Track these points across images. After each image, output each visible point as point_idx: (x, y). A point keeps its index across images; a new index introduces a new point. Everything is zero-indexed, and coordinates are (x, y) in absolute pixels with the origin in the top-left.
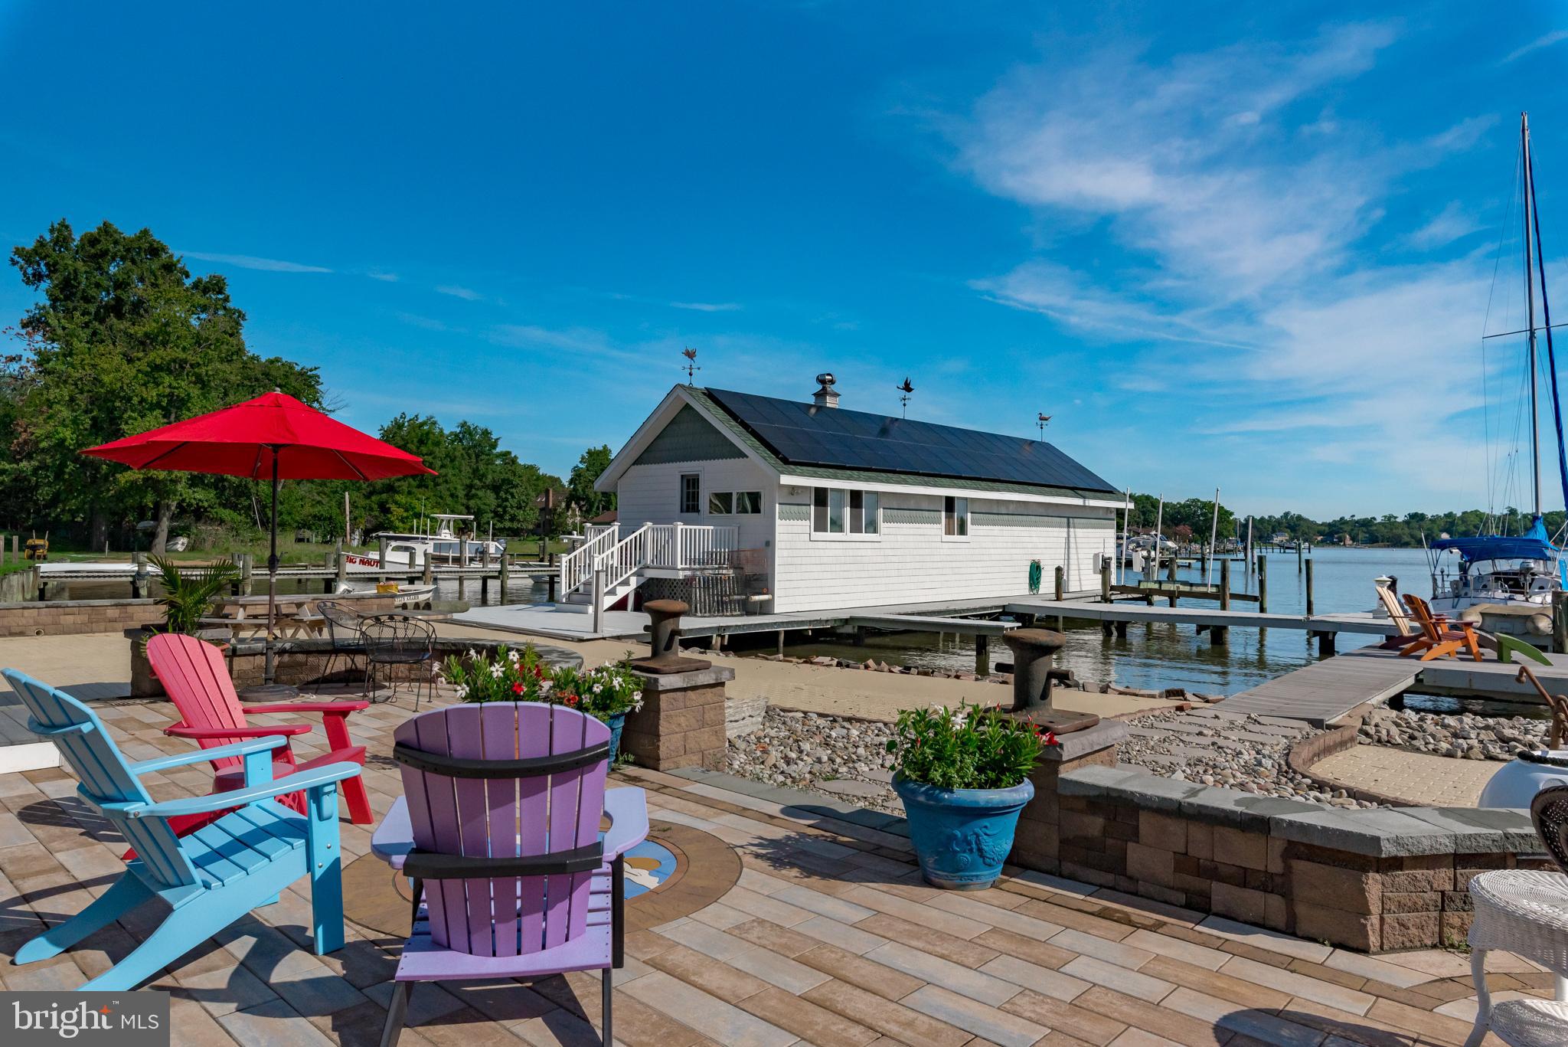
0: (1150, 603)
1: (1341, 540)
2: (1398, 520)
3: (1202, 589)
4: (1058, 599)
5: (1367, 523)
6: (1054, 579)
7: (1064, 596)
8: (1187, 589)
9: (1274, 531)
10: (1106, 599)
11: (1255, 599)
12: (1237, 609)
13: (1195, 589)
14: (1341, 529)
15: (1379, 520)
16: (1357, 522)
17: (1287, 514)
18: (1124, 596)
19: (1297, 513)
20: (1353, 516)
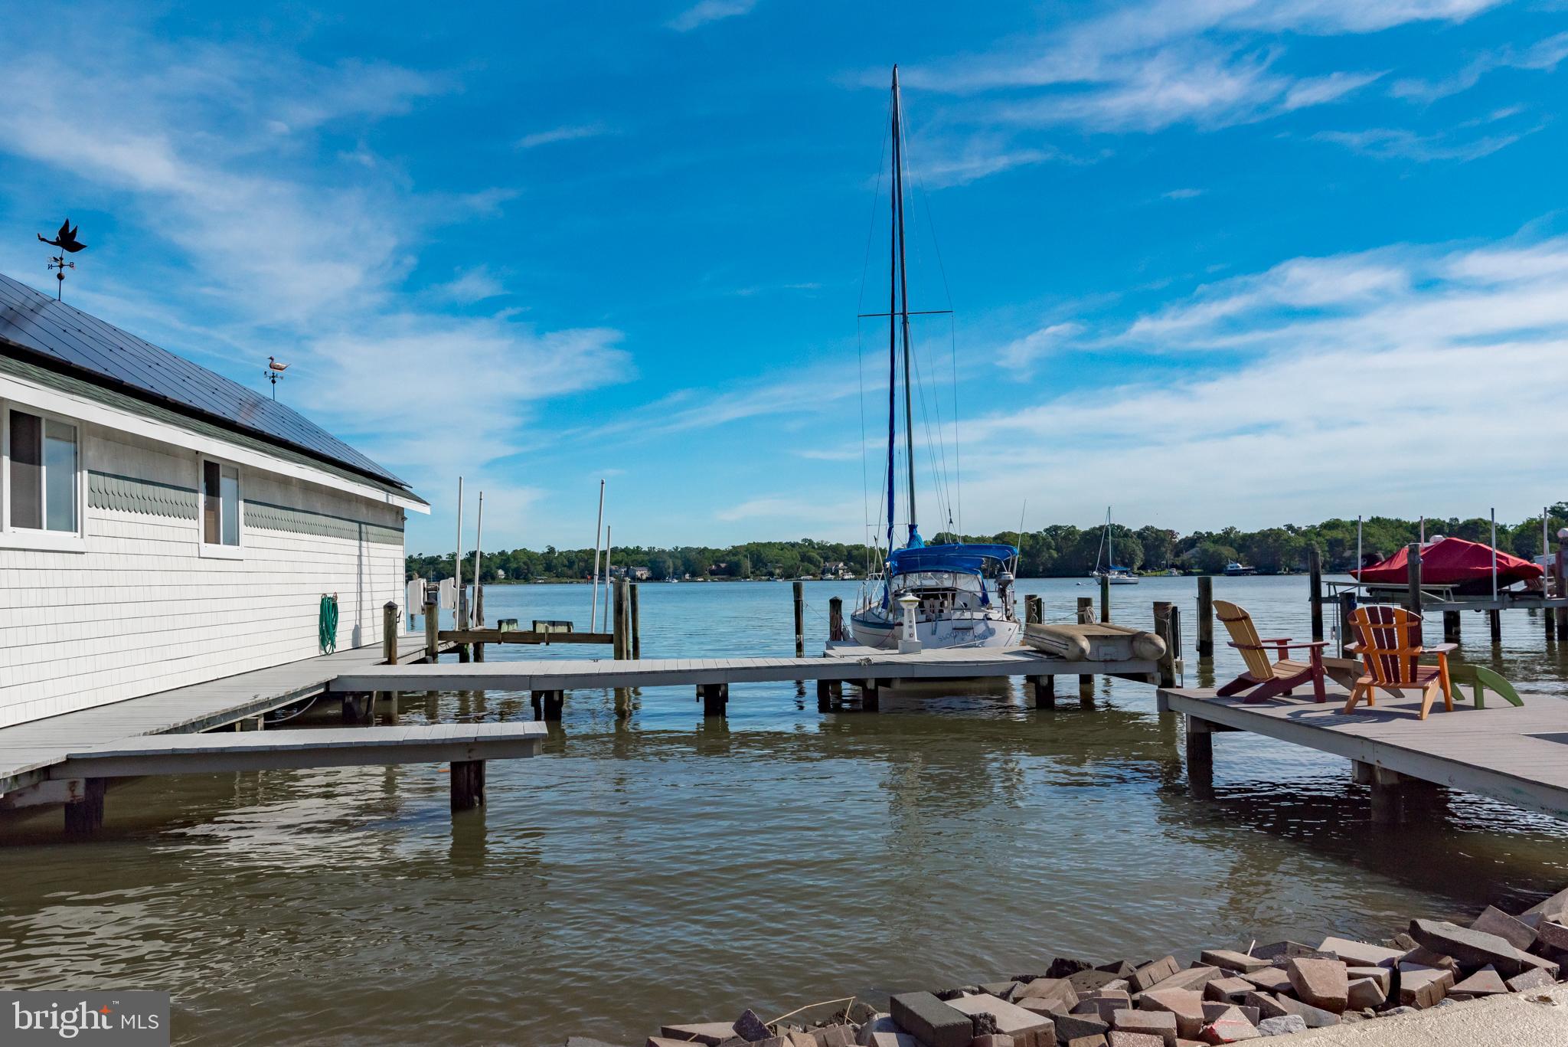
15: (444, 558)
16: (424, 560)
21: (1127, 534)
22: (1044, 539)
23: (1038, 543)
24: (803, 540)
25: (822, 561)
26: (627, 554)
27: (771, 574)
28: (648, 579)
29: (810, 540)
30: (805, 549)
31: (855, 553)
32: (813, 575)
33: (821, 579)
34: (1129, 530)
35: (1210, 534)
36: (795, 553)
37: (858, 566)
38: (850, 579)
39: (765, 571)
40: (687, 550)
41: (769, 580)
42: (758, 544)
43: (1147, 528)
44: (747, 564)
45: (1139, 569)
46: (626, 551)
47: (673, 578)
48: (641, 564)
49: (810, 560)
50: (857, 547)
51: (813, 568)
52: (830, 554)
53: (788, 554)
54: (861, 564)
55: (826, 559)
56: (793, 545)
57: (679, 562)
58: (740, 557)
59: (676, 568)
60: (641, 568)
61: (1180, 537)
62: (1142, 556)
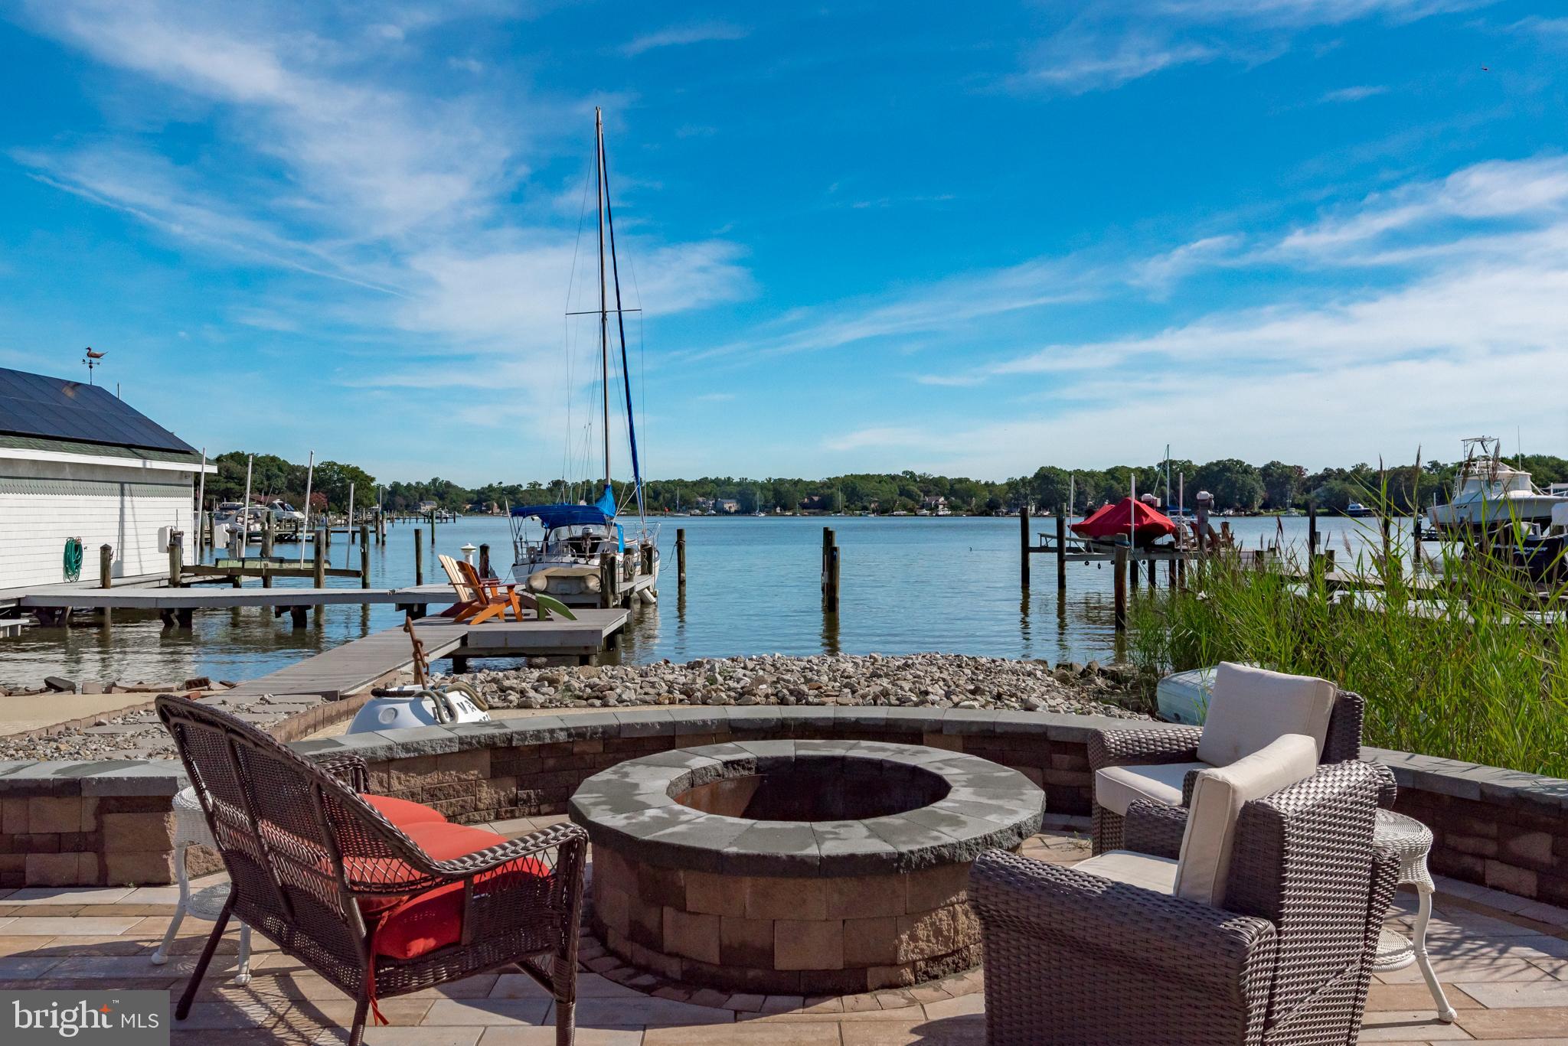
0: (237, 585)
1: (489, 508)
2: (542, 487)
3: (296, 566)
4: (105, 585)
5: (513, 491)
6: (98, 561)
7: (113, 582)
8: (276, 566)
9: (421, 499)
10: (174, 583)
11: (357, 574)
12: (332, 587)
13: (285, 566)
14: (489, 496)
15: (525, 488)
16: (504, 489)
17: (435, 480)
18: (200, 579)
19: (445, 480)
20: (501, 483)
21: (1247, 470)
22: (1156, 475)
23: (1148, 479)
24: (904, 472)
25: (922, 495)
26: (718, 485)
27: (865, 508)
28: (737, 512)
29: (911, 473)
30: (905, 483)
31: (957, 486)
32: (911, 510)
33: (916, 515)
34: (1250, 466)
35: (1341, 471)
36: (895, 487)
37: (959, 502)
38: (947, 515)
39: (860, 504)
40: (781, 481)
41: (861, 515)
42: (856, 477)
43: (1273, 464)
44: (840, 498)
45: (1260, 508)
46: (717, 482)
47: (761, 511)
48: (729, 496)
49: (909, 495)
50: (960, 481)
51: (910, 503)
52: (932, 488)
53: (886, 487)
54: (962, 499)
55: (927, 493)
56: (893, 478)
57: (770, 495)
58: (834, 490)
59: (766, 501)
60: (730, 501)
61: (1309, 474)
62: (1263, 494)
